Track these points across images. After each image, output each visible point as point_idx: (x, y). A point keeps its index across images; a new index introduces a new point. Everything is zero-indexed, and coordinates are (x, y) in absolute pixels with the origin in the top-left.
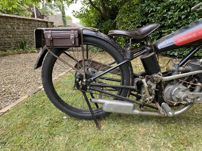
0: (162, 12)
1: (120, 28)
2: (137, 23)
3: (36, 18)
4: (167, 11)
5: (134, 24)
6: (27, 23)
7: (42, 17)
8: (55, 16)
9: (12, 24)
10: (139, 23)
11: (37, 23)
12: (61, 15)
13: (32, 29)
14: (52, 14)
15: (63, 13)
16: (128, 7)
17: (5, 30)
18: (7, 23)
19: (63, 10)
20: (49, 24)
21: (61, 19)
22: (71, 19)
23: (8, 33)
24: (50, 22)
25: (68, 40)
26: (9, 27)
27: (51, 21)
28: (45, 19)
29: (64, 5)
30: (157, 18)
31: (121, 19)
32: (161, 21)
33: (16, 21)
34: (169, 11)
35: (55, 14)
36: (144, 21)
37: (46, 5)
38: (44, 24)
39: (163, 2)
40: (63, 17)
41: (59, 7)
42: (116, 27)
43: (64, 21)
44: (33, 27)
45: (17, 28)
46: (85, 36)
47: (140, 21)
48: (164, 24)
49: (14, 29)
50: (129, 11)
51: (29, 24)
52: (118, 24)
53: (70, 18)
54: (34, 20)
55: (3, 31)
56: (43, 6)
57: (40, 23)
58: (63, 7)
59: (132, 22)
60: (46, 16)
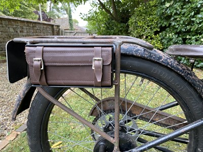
0: (189, 14)
1: (134, 32)
2: (154, 28)
3: (42, 21)
4: (195, 14)
5: (151, 29)
6: (32, 26)
7: (49, 20)
8: (62, 19)
9: (15, 27)
10: (157, 27)
11: (42, 26)
12: (68, 18)
13: (36, 32)
14: (59, 17)
15: (70, 17)
16: (143, 9)
17: (6, 33)
18: (10, 26)
19: (70, 13)
20: (55, 27)
21: (67, 23)
22: (78, 23)
23: (10, 37)
24: (56, 26)
25: (85, 70)
26: (12, 30)
27: (58, 24)
28: (52, 23)
29: (71, 9)
30: (182, 22)
31: (136, 22)
32: (186, 25)
33: (19, 24)
34: (199, 14)
35: (62, 17)
36: (163, 25)
37: (53, 8)
38: (50, 27)
39: (190, 2)
40: (70, 20)
41: (66, 10)
42: (129, 31)
43: (71, 25)
44: (37, 31)
45: (20, 32)
46: (124, 56)
47: (159, 25)
48: (191, 28)
49: (17, 32)
50: (145, 13)
51: (33, 27)
52: (131, 28)
53: (76, 22)
54: (39, 23)
55: (4, 35)
56: (50, 9)
57: (45, 27)
58: (70, 11)
59: (148, 26)
60: (53, 19)
